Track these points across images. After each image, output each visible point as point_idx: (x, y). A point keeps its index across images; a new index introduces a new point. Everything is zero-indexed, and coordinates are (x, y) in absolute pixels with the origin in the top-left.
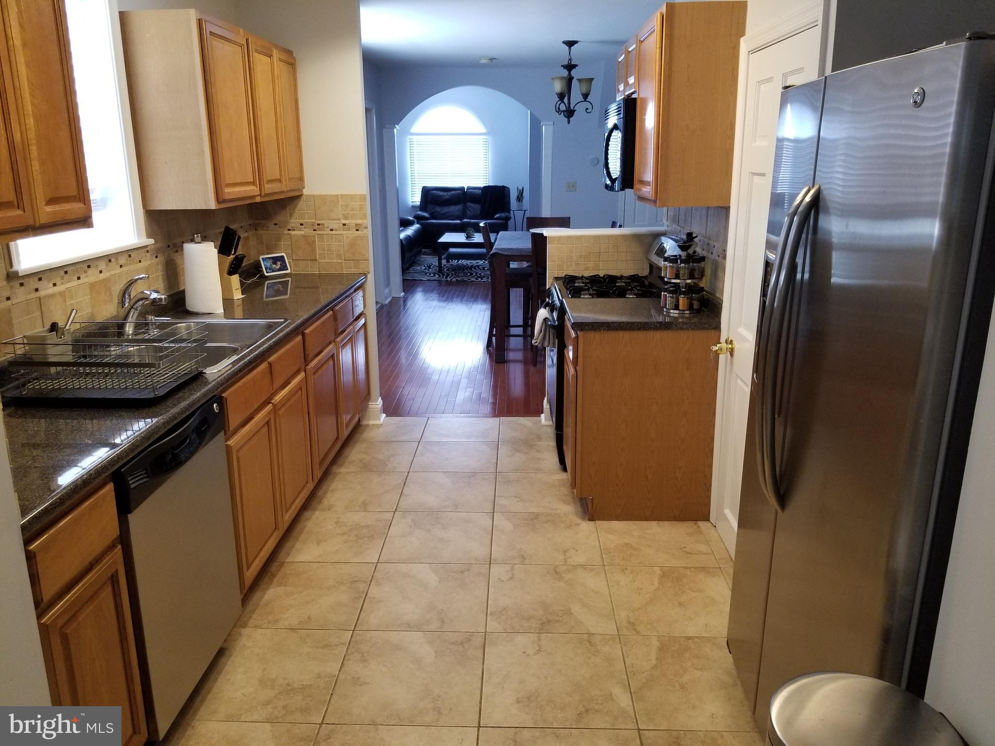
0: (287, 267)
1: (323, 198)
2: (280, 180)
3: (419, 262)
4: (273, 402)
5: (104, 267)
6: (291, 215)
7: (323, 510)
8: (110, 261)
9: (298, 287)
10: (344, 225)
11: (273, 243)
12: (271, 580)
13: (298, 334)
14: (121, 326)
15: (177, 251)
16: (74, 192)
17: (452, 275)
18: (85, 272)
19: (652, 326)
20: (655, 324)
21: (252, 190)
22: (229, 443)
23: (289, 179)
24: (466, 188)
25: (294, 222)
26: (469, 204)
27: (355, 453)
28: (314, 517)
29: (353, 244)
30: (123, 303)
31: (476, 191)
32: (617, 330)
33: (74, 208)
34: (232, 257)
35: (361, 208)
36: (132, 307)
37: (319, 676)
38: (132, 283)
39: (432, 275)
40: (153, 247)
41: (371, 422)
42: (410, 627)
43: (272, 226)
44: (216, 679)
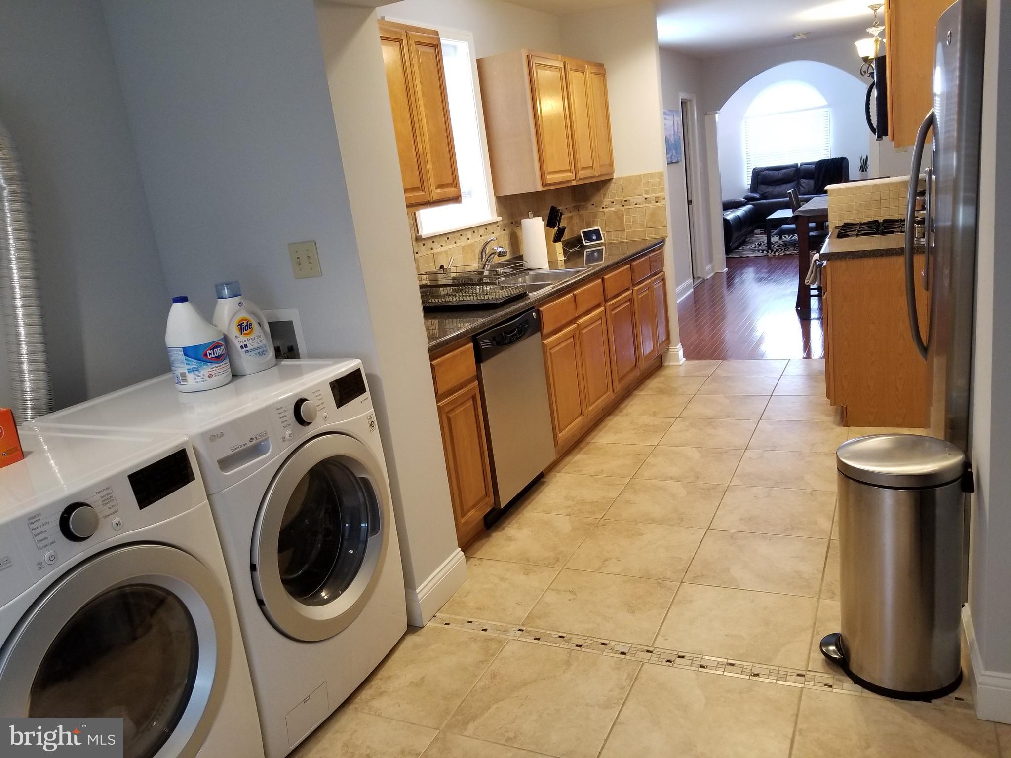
0: (601, 238)
1: (629, 179)
2: (592, 168)
3: (751, 241)
4: (577, 323)
5: (470, 236)
6: (605, 195)
7: (623, 415)
8: (474, 232)
9: (611, 255)
10: (646, 199)
11: (591, 220)
12: (580, 451)
13: (598, 278)
14: (481, 273)
15: (518, 227)
16: (450, 181)
17: (782, 250)
18: (459, 239)
19: (894, 252)
20: (897, 250)
21: (569, 176)
22: (545, 342)
23: (600, 166)
24: (799, 165)
25: (607, 201)
26: (802, 181)
27: (654, 383)
28: (615, 419)
29: (653, 214)
30: (482, 257)
31: (810, 166)
32: (862, 257)
33: (450, 191)
34: (556, 229)
35: (660, 183)
36: (487, 260)
37: (604, 498)
38: (487, 244)
39: (761, 252)
40: (501, 223)
41: (672, 364)
42: (672, 479)
43: (590, 206)
44: (538, 495)
